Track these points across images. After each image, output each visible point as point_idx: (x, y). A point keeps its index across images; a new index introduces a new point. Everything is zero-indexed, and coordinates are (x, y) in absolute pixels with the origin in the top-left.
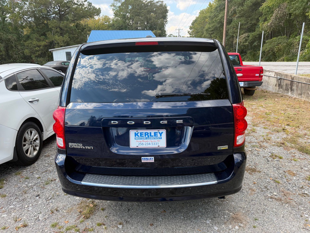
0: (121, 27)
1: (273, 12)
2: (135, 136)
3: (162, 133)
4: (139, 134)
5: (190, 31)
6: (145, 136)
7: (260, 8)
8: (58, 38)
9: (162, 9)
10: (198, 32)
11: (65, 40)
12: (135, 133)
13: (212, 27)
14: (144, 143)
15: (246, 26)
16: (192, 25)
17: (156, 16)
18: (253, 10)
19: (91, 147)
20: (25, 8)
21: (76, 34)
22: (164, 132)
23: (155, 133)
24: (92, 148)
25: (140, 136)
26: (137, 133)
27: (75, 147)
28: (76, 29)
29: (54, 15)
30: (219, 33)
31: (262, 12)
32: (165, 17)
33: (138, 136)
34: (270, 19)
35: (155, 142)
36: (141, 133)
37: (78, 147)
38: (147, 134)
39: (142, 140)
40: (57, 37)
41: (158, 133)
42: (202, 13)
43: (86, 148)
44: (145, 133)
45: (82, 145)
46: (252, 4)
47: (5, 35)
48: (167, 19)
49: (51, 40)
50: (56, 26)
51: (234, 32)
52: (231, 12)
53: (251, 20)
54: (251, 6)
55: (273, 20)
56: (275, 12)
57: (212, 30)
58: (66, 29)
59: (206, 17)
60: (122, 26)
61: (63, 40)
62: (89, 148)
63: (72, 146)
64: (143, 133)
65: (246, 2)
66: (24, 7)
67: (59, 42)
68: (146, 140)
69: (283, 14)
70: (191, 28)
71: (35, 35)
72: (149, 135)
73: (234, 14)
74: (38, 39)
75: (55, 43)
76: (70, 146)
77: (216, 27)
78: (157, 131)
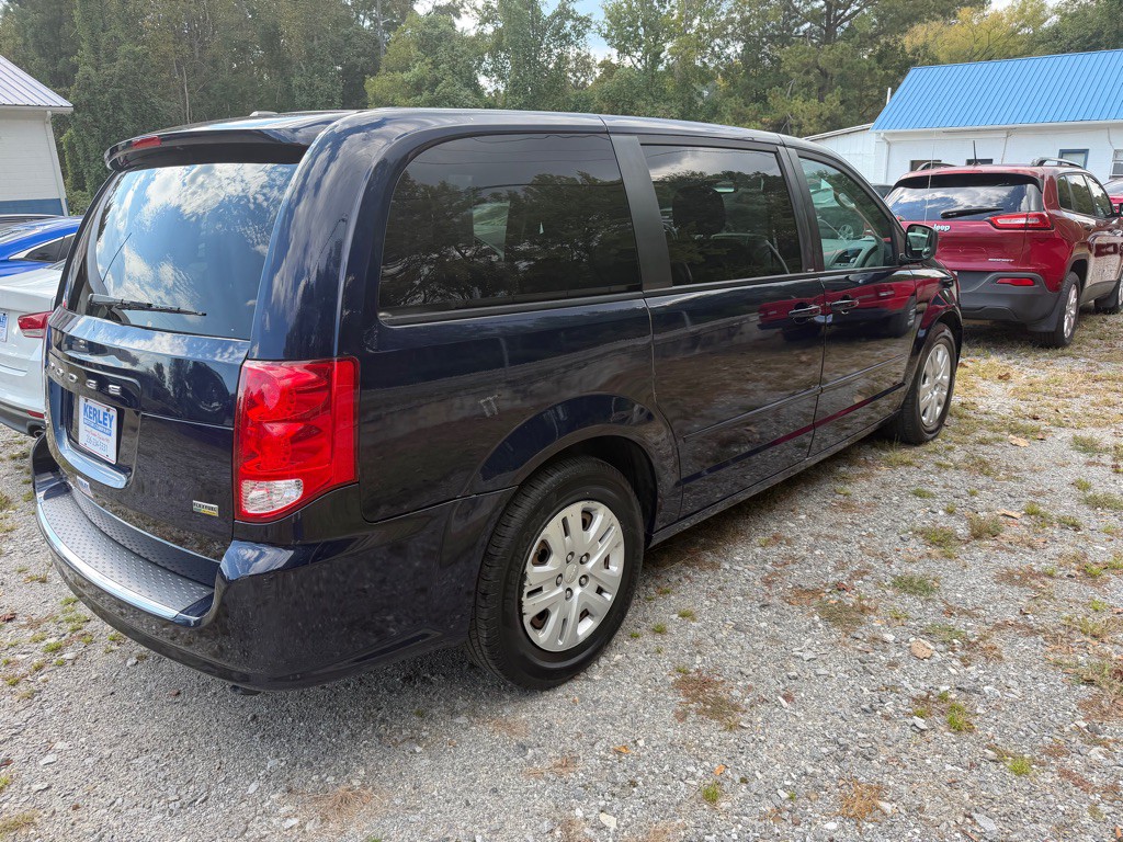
0: (1091, 37)
8: (800, 108)
11: (827, 113)
20: (723, 13)
21: (873, 86)
28: (873, 69)
29: (807, 25)
40: (798, 104)
47: (649, 107)
49: (778, 116)
50: (804, 65)
58: (838, 71)
60: (1099, 34)
61: (818, 113)
66: (718, 10)
67: (804, 120)
71: (734, 103)
74: (741, 114)
75: (791, 126)
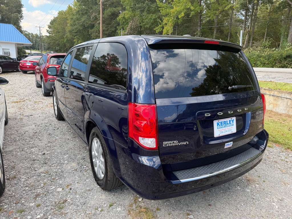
1: (128, 23)
2: (218, 126)
3: (234, 120)
4: (220, 124)
5: (49, 30)
6: (224, 125)
7: (117, 19)
9: (15, 3)
10: (59, 32)
12: (217, 123)
13: (76, 29)
14: (223, 131)
15: (107, 32)
16: (50, 24)
17: (9, 9)
18: (112, 19)
19: (186, 142)
22: (234, 118)
23: (230, 121)
24: (188, 143)
25: (220, 125)
26: (218, 122)
27: (170, 145)
30: (82, 36)
31: (119, 22)
32: (20, 12)
33: (219, 125)
34: (126, 29)
35: (230, 129)
36: (221, 122)
37: (173, 145)
38: (225, 122)
39: (222, 129)
41: (231, 121)
42: (60, 13)
43: (182, 144)
44: (224, 122)
45: (177, 142)
46: (111, 13)
48: (23, 15)
51: (97, 36)
52: (93, 18)
53: (111, 27)
54: (110, 15)
55: (129, 30)
56: (130, 24)
57: (75, 32)
59: (66, 19)
62: (184, 144)
63: (166, 145)
64: (222, 122)
65: (106, 11)
68: (225, 128)
69: (136, 26)
70: (49, 27)
72: (226, 123)
73: (95, 20)
76: (165, 145)
77: (79, 30)
78: (230, 119)
